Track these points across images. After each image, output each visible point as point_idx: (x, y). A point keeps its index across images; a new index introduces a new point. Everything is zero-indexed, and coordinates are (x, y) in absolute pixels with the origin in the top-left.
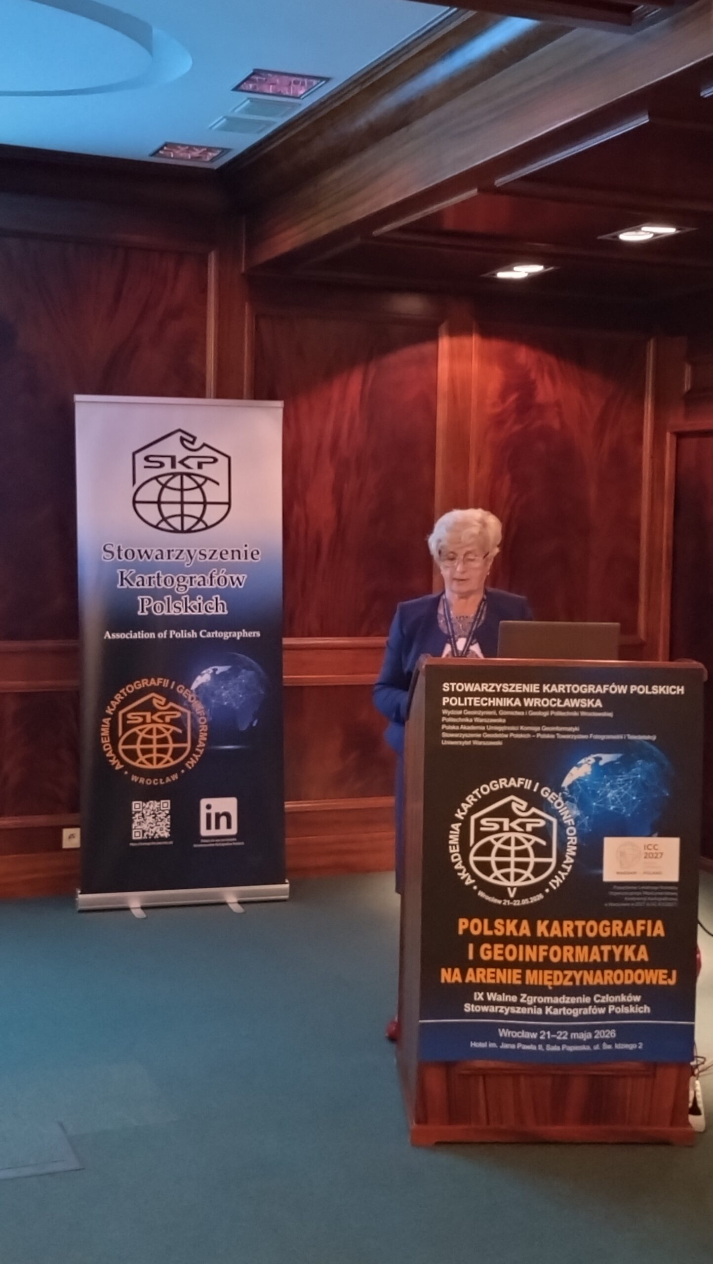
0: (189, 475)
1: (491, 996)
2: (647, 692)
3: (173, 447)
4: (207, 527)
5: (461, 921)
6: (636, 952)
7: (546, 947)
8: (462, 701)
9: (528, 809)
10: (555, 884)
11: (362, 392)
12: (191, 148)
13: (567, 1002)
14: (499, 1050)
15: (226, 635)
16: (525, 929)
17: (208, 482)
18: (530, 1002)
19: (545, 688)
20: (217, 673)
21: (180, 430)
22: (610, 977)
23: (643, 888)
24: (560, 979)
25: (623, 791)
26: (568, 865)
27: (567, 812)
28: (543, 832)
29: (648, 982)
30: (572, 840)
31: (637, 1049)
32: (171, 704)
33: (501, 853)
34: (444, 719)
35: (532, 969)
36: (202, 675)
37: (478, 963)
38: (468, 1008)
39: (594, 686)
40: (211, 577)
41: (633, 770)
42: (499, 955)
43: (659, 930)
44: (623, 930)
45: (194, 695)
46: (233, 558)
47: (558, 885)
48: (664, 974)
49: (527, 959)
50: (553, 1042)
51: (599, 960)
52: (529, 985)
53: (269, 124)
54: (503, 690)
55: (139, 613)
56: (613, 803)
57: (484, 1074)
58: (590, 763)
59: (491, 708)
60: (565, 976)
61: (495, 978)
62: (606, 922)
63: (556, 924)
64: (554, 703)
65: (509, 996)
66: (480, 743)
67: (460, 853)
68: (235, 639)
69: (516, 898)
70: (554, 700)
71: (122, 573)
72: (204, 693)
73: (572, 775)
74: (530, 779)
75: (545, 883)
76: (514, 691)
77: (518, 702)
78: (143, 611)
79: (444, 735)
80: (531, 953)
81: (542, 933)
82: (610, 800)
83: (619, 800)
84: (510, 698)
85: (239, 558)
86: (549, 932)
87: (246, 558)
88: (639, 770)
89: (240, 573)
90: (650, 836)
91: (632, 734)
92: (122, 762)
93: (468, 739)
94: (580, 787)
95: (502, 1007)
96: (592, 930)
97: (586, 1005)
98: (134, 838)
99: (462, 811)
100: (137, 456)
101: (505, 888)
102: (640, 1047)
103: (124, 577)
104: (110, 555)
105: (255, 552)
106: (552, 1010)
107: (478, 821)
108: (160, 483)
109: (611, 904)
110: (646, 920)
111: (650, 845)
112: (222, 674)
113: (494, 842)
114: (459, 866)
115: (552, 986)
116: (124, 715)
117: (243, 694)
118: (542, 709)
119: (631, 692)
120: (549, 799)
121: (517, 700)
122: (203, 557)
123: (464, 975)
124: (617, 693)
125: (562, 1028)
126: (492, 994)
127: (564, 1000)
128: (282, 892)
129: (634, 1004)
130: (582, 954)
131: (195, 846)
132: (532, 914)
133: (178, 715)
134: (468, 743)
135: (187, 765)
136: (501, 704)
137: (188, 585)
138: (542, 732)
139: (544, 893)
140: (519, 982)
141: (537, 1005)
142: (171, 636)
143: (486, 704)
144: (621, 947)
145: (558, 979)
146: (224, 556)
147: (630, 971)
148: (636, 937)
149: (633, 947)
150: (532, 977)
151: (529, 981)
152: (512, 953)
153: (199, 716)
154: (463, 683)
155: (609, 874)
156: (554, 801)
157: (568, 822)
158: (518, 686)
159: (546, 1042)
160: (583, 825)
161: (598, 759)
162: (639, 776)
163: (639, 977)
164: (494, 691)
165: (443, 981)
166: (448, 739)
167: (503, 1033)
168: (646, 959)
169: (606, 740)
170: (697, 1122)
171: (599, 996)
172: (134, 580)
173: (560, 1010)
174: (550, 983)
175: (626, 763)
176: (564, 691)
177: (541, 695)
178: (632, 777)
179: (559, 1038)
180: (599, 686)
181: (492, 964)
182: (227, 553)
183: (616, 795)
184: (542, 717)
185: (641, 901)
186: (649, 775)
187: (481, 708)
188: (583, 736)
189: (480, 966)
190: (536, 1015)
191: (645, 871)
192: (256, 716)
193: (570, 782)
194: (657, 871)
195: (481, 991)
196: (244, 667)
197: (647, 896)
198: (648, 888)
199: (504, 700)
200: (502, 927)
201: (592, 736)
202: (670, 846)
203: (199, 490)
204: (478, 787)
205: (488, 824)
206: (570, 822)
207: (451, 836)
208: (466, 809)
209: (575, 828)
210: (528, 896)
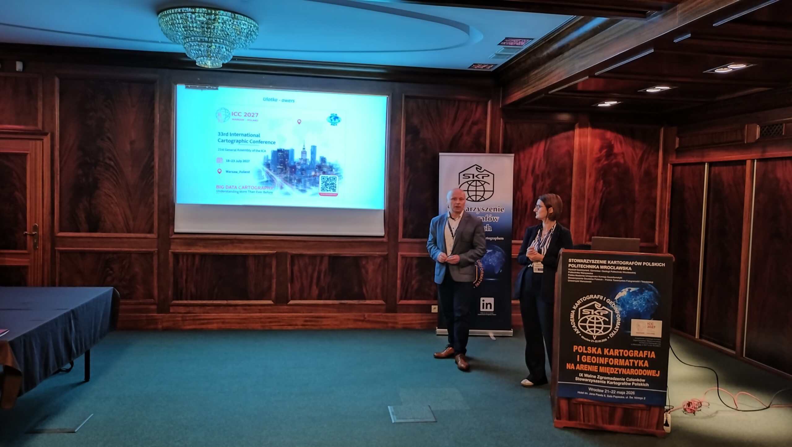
0: (479, 181)
1: (586, 375)
2: (650, 265)
3: (474, 171)
4: (485, 200)
5: (574, 346)
6: (643, 363)
7: (608, 359)
8: (576, 266)
9: (601, 307)
10: (612, 335)
11: (544, 150)
12: (483, 65)
13: (616, 380)
14: (588, 396)
15: (491, 239)
16: (599, 352)
17: (486, 183)
18: (601, 379)
19: (609, 262)
21: (476, 165)
22: (633, 372)
23: (647, 339)
24: (612, 371)
25: (639, 302)
27: (617, 309)
28: (607, 316)
29: (648, 375)
30: (619, 319)
33: (590, 322)
34: (569, 272)
35: (602, 367)
37: (581, 362)
38: (577, 379)
39: (628, 262)
40: (486, 218)
41: (644, 294)
42: (589, 360)
43: (653, 355)
44: (638, 354)
46: (494, 211)
47: (613, 336)
48: (654, 372)
49: (600, 363)
50: (610, 394)
51: (629, 365)
52: (601, 373)
53: (511, 55)
54: (592, 262)
56: (635, 306)
57: (583, 403)
58: (626, 291)
59: (587, 269)
60: (615, 370)
61: (587, 369)
62: (632, 351)
63: (612, 350)
65: (593, 376)
66: (583, 281)
67: (575, 321)
68: (494, 240)
69: (598, 339)
70: (612, 267)
73: (619, 295)
74: (602, 296)
75: (608, 334)
76: (596, 263)
77: (598, 267)
79: (569, 278)
80: (602, 360)
81: (606, 353)
82: (634, 305)
83: (638, 305)
84: (595, 265)
85: (496, 211)
86: (609, 353)
87: (499, 211)
88: (647, 294)
89: (497, 216)
90: (650, 319)
91: (643, 281)
93: (578, 280)
94: (622, 300)
95: (590, 380)
96: (626, 353)
97: (623, 382)
99: (575, 306)
100: (460, 174)
101: (592, 336)
102: (644, 399)
105: (502, 209)
106: (610, 382)
107: (581, 310)
108: (468, 184)
109: (634, 344)
110: (648, 351)
111: (650, 323)
113: (588, 318)
114: (574, 326)
117: (497, 260)
118: (608, 270)
119: (643, 265)
120: (610, 304)
121: (598, 266)
122: (483, 210)
123: (575, 367)
124: (638, 265)
125: (614, 389)
126: (586, 374)
127: (614, 379)
128: (510, 333)
129: (642, 382)
130: (622, 362)
131: (478, 314)
132: (602, 346)
134: (579, 281)
135: (476, 285)
136: (591, 268)
138: (607, 278)
139: (607, 338)
140: (597, 371)
141: (604, 380)
143: (585, 267)
144: (637, 361)
146: (491, 210)
147: (641, 370)
148: (643, 357)
149: (642, 361)
150: (602, 369)
151: (601, 371)
152: (594, 360)
153: (480, 267)
154: (577, 259)
155: (633, 333)
156: (612, 305)
157: (617, 311)
158: (598, 261)
159: (606, 394)
160: (623, 314)
161: (629, 290)
162: (646, 297)
163: (645, 372)
164: (588, 262)
165: (567, 368)
166: (571, 279)
167: (590, 389)
168: (648, 366)
169: (632, 282)
170: (667, 429)
171: (628, 378)
173: (613, 382)
174: (609, 373)
175: (641, 292)
176: (616, 264)
177: (607, 265)
178: (643, 297)
179: (612, 393)
180: (630, 262)
181: (586, 363)
182: (492, 209)
183: (636, 303)
184: (607, 273)
185: (646, 344)
186: (650, 296)
187: (583, 269)
188: (624, 281)
189: (582, 364)
190: (603, 384)
191: (648, 332)
192: (501, 269)
193: (618, 298)
194: (653, 333)
195: (582, 373)
196: (497, 251)
197: (648, 342)
198: (649, 339)
199: (592, 266)
200: (590, 350)
201: (627, 281)
202: (658, 324)
203: (482, 186)
204: (582, 298)
205: (586, 312)
206: (619, 312)
207: (571, 315)
208: (577, 306)
209: (620, 315)
210: (601, 339)
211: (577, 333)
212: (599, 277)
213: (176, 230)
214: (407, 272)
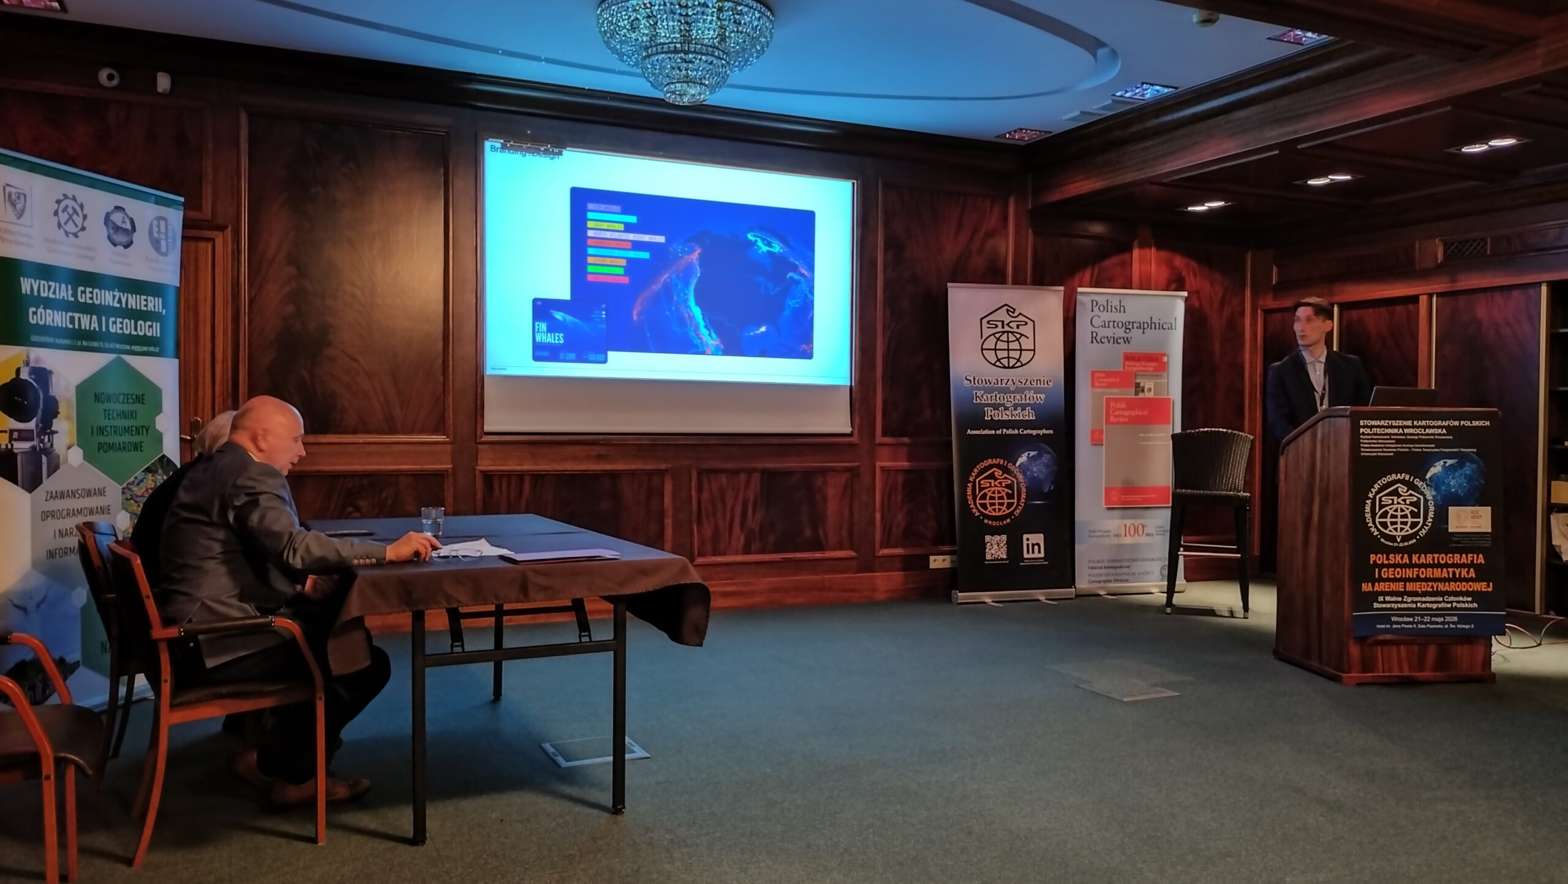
0: (1012, 333)
1: (1388, 598)
2: (1469, 425)
3: (1002, 315)
4: (1022, 365)
5: (1372, 555)
6: (1468, 572)
7: (1417, 569)
8: (1371, 431)
9: (1407, 491)
10: (1422, 534)
13: (1430, 600)
14: (1391, 628)
15: (1034, 432)
16: (1406, 560)
17: (1023, 337)
19: (1415, 423)
20: (1030, 456)
21: (1006, 305)
22: (1453, 586)
23: (1471, 536)
24: (1426, 587)
25: (1459, 480)
26: (1429, 522)
27: (1429, 492)
28: (1416, 504)
29: (1475, 590)
30: (1432, 508)
31: (1470, 628)
32: (1005, 475)
33: (1393, 516)
34: (1361, 441)
35: (1410, 582)
36: (1022, 457)
37: (1381, 579)
38: (1376, 605)
39: (1441, 422)
40: (1025, 396)
41: (1465, 469)
42: (1392, 575)
43: (1481, 560)
44: (1460, 560)
45: (1018, 470)
46: (1037, 384)
47: (1424, 534)
48: (1485, 585)
49: (1407, 577)
50: (1422, 623)
51: (1447, 576)
52: (1408, 592)
54: (1394, 425)
55: (986, 418)
56: (1454, 487)
57: (1384, 643)
58: (1441, 465)
59: (1386, 434)
60: (1428, 585)
61: (1389, 588)
62: (1451, 555)
63: (1423, 555)
64: (1420, 431)
65: (1398, 599)
66: (1380, 454)
67: (1371, 517)
68: (1040, 434)
69: (1401, 541)
70: (1420, 429)
71: (976, 393)
72: (1024, 469)
73: (1431, 472)
74: (1408, 474)
75: (1417, 533)
76: (1398, 425)
77: (1401, 430)
78: (988, 417)
79: (1362, 450)
80: (1410, 573)
81: (1415, 562)
82: (1452, 486)
83: (1457, 486)
84: (1397, 428)
85: (1040, 384)
86: (1419, 560)
87: (1044, 384)
88: (1468, 469)
89: (1041, 394)
90: (1476, 506)
91: (1463, 448)
92: (979, 511)
93: (1374, 452)
94: (1435, 479)
95: (1394, 605)
96: (1443, 559)
97: (1440, 602)
98: (987, 558)
99: (1372, 493)
100: (983, 321)
101: (1395, 536)
103: (977, 395)
104: (969, 382)
105: (1049, 381)
106: (1421, 605)
107: (1380, 498)
108: (995, 337)
109: (1454, 545)
110: (1473, 554)
111: (1474, 511)
112: (1032, 456)
113: (1389, 510)
114: (1370, 525)
115: (1422, 591)
116: (979, 481)
117: (1045, 469)
118: (1414, 435)
120: (1419, 486)
121: (1401, 429)
122: (1021, 384)
123: (1373, 586)
124: (1454, 426)
125: (1427, 615)
127: (1428, 599)
128: (1070, 593)
129: (1468, 602)
130: (1437, 573)
131: (1021, 564)
132: (1410, 551)
133: (1010, 482)
134: (1375, 454)
135: (1015, 513)
136: (1392, 432)
137: (1013, 401)
138: (1415, 448)
139: (1417, 539)
140: (1403, 590)
141: (1413, 602)
142: (1004, 433)
143: (1383, 433)
144: (1459, 569)
146: (1032, 383)
147: (1465, 583)
148: (1467, 564)
149: (1466, 569)
150: (1410, 587)
151: (1408, 589)
152: (1399, 573)
153: (1021, 483)
154: (1371, 420)
155: (1452, 528)
156: (1421, 487)
157: (1429, 497)
158: (1400, 421)
159: (1417, 623)
160: (1437, 500)
161: (1445, 463)
162: (1468, 472)
163: (1470, 587)
164: (1387, 425)
165: (1363, 590)
166: (1364, 452)
167: (1393, 619)
168: (1474, 576)
169: (1449, 452)
171: (1447, 597)
172: (983, 398)
173: (1425, 605)
174: (1419, 590)
175: (1460, 465)
176: (1425, 425)
177: (1413, 427)
178: (1463, 473)
179: (1425, 620)
180: (1444, 422)
181: (1388, 580)
182: (1034, 381)
183: (1456, 483)
184: (1414, 439)
185: (1470, 543)
186: (1473, 470)
187: (1381, 434)
188: (1438, 450)
189: (1382, 582)
190: (1413, 608)
191: (1473, 525)
192: (1053, 483)
193: (1430, 476)
194: (1478, 525)
195: (1382, 596)
196: (1046, 453)
197: (1474, 540)
198: (1474, 536)
199: (1394, 429)
200: (1393, 559)
201: (1441, 449)
202: (1486, 512)
203: (1017, 342)
204: (1381, 479)
205: (1386, 500)
206: (1431, 498)
207: (1366, 508)
208: (1374, 492)
209: (1433, 502)
210: (1408, 541)
211: (1375, 534)
212: (1404, 445)
213: (487, 428)
214: (890, 497)
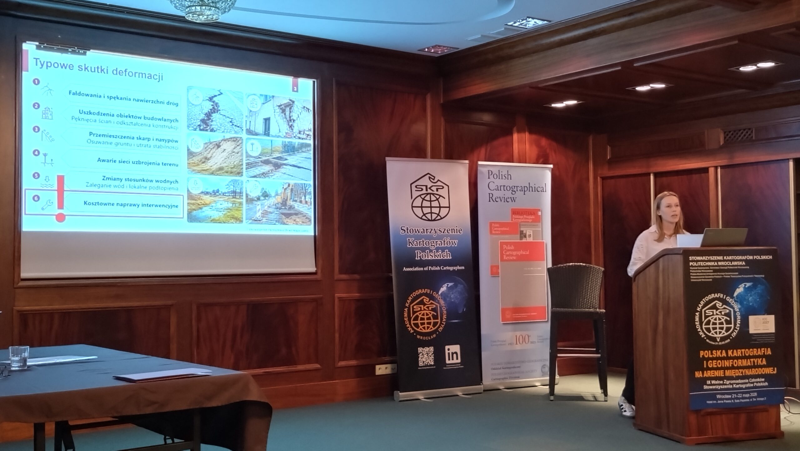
0: (433, 194)
1: (713, 382)
2: (759, 259)
3: (426, 181)
4: (441, 218)
5: (701, 352)
6: (762, 361)
7: (732, 361)
8: (697, 264)
9: (722, 306)
13: (741, 382)
14: (718, 404)
15: (451, 268)
16: (724, 354)
17: (441, 197)
18: (727, 383)
19: (725, 258)
20: (449, 286)
21: (428, 174)
22: (753, 372)
23: (763, 336)
24: (738, 373)
25: (754, 297)
26: (738, 327)
27: (736, 306)
28: (728, 315)
29: (766, 373)
30: (739, 317)
31: (765, 401)
32: (431, 302)
33: (714, 324)
34: (691, 271)
35: (727, 370)
36: (443, 287)
37: (708, 369)
38: (705, 387)
39: (741, 257)
40: (444, 242)
41: (757, 289)
42: (715, 365)
43: (769, 352)
44: (757, 353)
46: (452, 232)
47: (735, 335)
48: (772, 369)
49: (726, 366)
50: (737, 398)
51: (750, 365)
52: (727, 376)
54: (710, 259)
57: (711, 413)
58: (743, 287)
59: (707, 266)
60: (739, 372)
61: (714, 374)
62: (751, 350)
63: (735, 351)
64: (728, 263)
65: (720, 382)
66: (704, 280)
67: (700, 324)
68: (455, 270)
69: (721, 340)
71: (409, 240)
72: (444, 295)
73: (737, 292)
74: (722, 294)
75: (729, 336)
76: (714, 259)
78: (418, 258)
79: (692, 277)
80: (727, 363)
81: (730, 355)
82: (750, 301)
83: (753, 301)
84: (713, 262)
85: (454, 233)
86: (733, 354)
87: (457, 233)
88: (759, 289)
89: (455, 240)
90: (764, 315)
91: (756, 275)
92: (413, 329)
94: (740, 297)
95: (717, 386)
96: (747, 352)
97: (746, 383)
99: (699, 307)
100: (412, 185)
101: (715, 338)
102: (765, 399)
103: (410, 242)
104: (404, 232)
105: (460, 230)
106: (736, 386)
108: (422, 198)
109: (753, 342)
110: (764, 348)
111: (764, 318)
112: (451, 287)
113: (711, 320)
114: (699, 330)
115: (735, 376)
116: (413, 306)
117: (459, 295)
118: (725, 266)
119: (754, 259)
121: (716, 263)
122: (441, 232)
123: (703, 374)
124: (749, 259)
125: (740, 393)
129: (762, 382)
130: (745, 363)
132: (726, 348)
133: (434, 306)
134: (700, 280)
135: (439, 330)
136: (710, 265)
137: (435, 245)
138: (726, 275)
139: (730, 339)
140: (723, 375)
141: (730, 384)
142: (430, 269)
143: (705, 265)
144: (757, 360)
145: (737, 373)
146: (448, 232)
147: (760, 369)
148: (761, 355)
150: (728, 373)
152: (720, 363)
153: (443, 307)
154: (696, 256)
155: (752, 331)
156: (731, 302)
158: (715, 257)
159: (734, 399)
160: (742, 312)
161: (745, 285)
162: (759, 291)
163: (764, 371)
164: (707, 259)
165: (696, 377)
166: (694, 279)
167: (718, 396)
168: (765, 364)
169: (747, 278)
171: (751, 379)
172: (413, 244)
173: (739, 385)
175: (754, 287)
176: (731, 259)
177: (724, 261)
178: (757, 292)
179: (739, 397)
180: (743, 257)
181: (713, 369)
182: (449, 230)
184: (726, 269)
185: (762, 341)
186: (763, 291)
187: (703, 266)
188: (739, 276)
189: (710, 371)
190: (730, 388)
191: (763, 328)
192: (465, 306)
193: (736, 295)
194: (767, 328)
195: (709, 380)
197: (764, 339)
199: (711, 263)
200: (715, 354)
201: (742, 276)
202: (771, 319)
203: (437, 202)
204: (705, 298)
205: (709, 312)
206: (737, 310)
207: (696, 318)
208: (700, 307)
209: (739, 313)
210: (724, 341)
211: (702, 336)
212: (718, 274)
213: (23, 275)
